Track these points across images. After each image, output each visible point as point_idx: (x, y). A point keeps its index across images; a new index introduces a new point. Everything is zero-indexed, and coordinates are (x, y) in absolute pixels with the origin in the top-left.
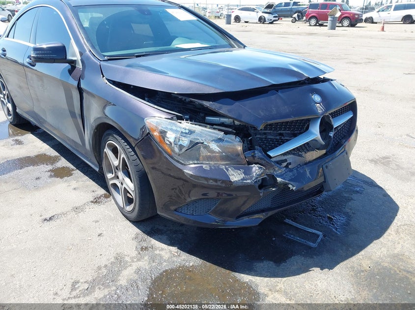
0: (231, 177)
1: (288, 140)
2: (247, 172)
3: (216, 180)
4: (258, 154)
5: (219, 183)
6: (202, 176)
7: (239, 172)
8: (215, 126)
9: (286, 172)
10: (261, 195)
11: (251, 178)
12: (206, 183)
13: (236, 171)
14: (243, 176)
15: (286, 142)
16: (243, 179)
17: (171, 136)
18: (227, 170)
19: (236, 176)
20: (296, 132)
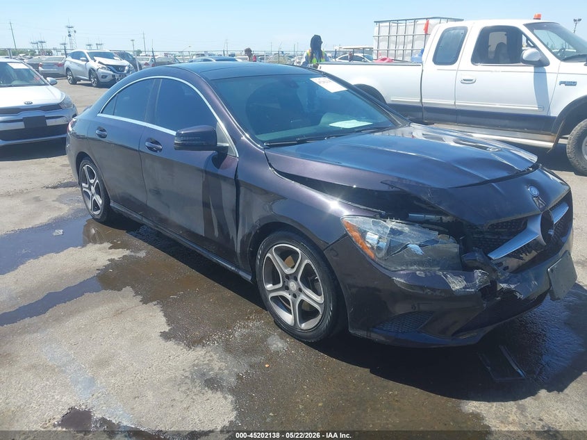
0: (452, 285)
1: (507, 240)
2: (469, 279)
3: (433, 290)
4: (478, 256)
5: (438, 293)
6: (417, 284)
7: (460, 278)
8: (424, 225)
9: (510, 278)
10: (485, 305)
11: (474, 286)
12: (422, 292)
13: (456, 277)
14: (464, 283)
15: (505, 242)
16: (465, 288)
17: (372, 237)
18: (446, 277)
19: (457, 284)
20: (513, 230)
